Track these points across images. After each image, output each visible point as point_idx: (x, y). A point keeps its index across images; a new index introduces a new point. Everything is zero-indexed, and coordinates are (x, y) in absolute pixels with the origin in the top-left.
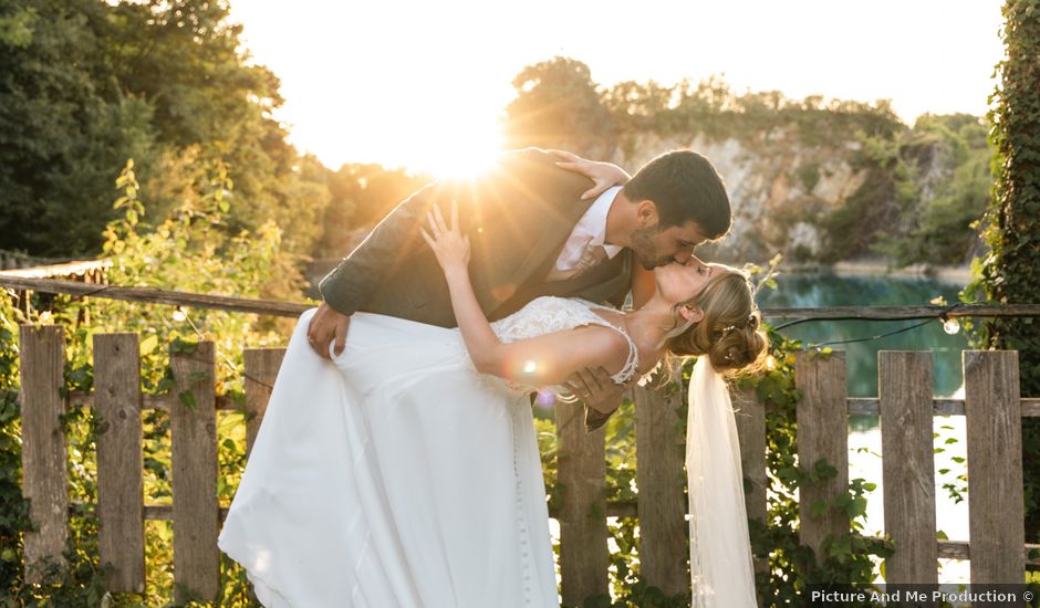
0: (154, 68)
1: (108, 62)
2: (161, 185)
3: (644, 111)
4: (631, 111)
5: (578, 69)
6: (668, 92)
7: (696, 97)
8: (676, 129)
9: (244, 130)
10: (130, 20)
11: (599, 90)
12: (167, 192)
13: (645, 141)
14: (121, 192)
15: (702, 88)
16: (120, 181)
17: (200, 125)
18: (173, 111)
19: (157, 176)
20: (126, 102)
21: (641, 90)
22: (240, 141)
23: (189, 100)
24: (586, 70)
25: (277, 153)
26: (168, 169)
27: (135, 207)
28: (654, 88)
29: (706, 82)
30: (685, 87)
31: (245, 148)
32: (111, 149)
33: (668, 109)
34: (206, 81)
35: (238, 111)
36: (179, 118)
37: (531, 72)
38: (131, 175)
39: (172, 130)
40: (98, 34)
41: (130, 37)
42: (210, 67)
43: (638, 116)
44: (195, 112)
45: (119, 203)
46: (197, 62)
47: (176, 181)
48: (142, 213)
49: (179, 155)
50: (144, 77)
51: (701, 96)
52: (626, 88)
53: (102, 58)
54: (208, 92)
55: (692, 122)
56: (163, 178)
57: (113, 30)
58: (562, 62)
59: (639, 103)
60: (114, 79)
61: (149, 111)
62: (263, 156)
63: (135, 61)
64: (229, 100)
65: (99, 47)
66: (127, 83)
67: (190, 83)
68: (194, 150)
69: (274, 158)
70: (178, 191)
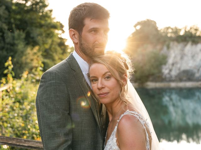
0: (26, 22)
1: (12, 20)
2: (26, 59)
3: (173, 35)
4: (169, 35)
5: (153, 23)
6: (180, 30)
7: (189, 31)
9: (53, 41)
10: (19, 8)
11: (159, 29)
12: (28, 61)
13: (173, 44)
15: (191, 28)
16: (6, 64)
17: (39, 39)
18: (32, 35)
19: (26, 55)
20: (17, 32)
21: (172, 29)
22: (52, 44)
23: (36, 32)
24: (155, 23)
25: (63, 47)
26: (29, 53)
27: (11, 73)
28: (176, 28)
29: (192, 27)
30: (186, 28)
31: (53, 46)
33: (180, 35)
34: (41, 26)
35: (51, 35)
36: (33, 38)
37: (139, 24)
38: (10, 63)
39: (31, 41)
40: (9, 12)
41: (19, 13)
42: (43, 22)
43: (171, 37)
44: (38, 35)
45: (6, 72)
46: (39, 20)
47: (31, 57)
49: (32, 49)
50: (23, 25)
51: (190, 31)
52: (168, 28)
53: (10, 19)
54: (42, 30)
55: (188, 39)
56: (28, 56)
57: (14, 11)
58: (148, 20)
59: (171, 33)
60: (14, 26)
61: (23, 35)
62: (58, 49)
63: (20, 20)
64: (48, 32)
65: (9, 15)
66: (18, 27)
67: (36, 27)
68: (37, 48)
69: (62, 49)
70: (32, 60)
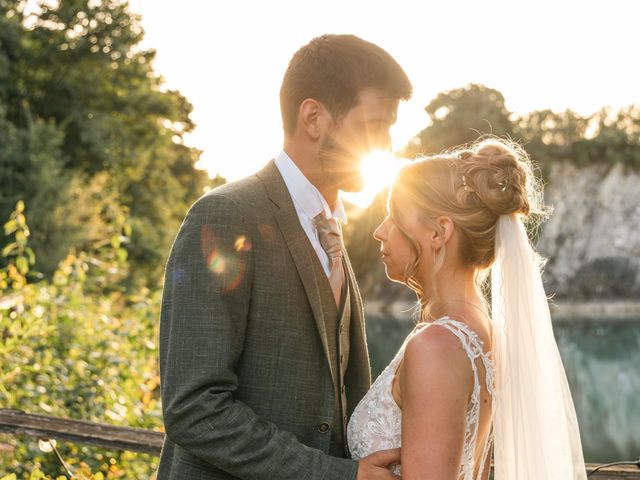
0: (66, 93)
1: (21, 86)
2: (68, 213)
3: (560, 140)
4: (547, 140)
5: (492, 97)
6: (586, 122)
7: (614, 126)
8: (593, 160)
9: (154, 157)
10: (45, 45)
11: (513, 118)
12: (74, 221)
13: (561, 171)
14: (12, 237)
15: (621, 117)
16: (9, 227)
17: (109, 151)
18: (84, 137)
19: (65, 203)
20: (36, 126)
21: (557, 119)
22: (150, 167)
23: (98, 125)
24: (500, 97)
25: (187, 178)
26: (76, 197)
27: (25, 254)
28: (570, 116)
29: (626, 111)
30: (603, 115)
31: (155, 174)
32: (19, 176)
33: (584, 139)
34: (119, 106)
35: (149, 136)
36: (88, 146)
37: (443, 100)
38: (21, 220)
39: (81, 157)
40: (12, 58)
41: (45, 62)
42: (121, 93)
43: (553, 146)
44: (106, 138)
45: (7, 250)
46: (109, 87)
47: (83, 208)
48: (33, 260)
49: (87, 183)
50: (56, 103)
51: (620, 126)
52: (542, 116)
53: (15, 81)
54: (120, 118)
55: (610, 152)
56: (71, 206)
57: (27, 55)
58: (475, 88)
59: (555, 131)
60: (25, 104)
61: (58, 137)
62: (173, 183)
63: (47, 86)
64: (139, 126)
65: (12, 71)
66: (40, 110)
67: (101, 109)
68: (102, 178)
69: (184, 184)
70: (86, 219)
